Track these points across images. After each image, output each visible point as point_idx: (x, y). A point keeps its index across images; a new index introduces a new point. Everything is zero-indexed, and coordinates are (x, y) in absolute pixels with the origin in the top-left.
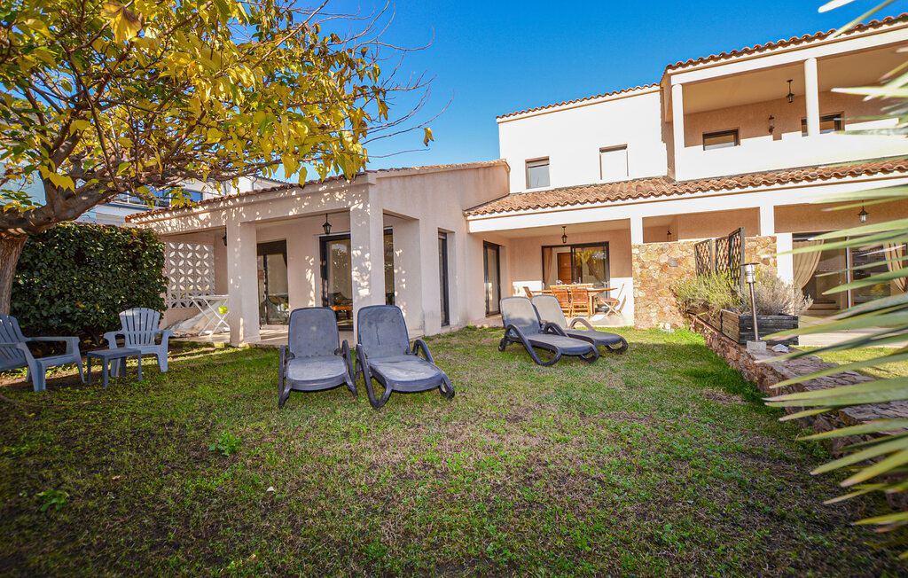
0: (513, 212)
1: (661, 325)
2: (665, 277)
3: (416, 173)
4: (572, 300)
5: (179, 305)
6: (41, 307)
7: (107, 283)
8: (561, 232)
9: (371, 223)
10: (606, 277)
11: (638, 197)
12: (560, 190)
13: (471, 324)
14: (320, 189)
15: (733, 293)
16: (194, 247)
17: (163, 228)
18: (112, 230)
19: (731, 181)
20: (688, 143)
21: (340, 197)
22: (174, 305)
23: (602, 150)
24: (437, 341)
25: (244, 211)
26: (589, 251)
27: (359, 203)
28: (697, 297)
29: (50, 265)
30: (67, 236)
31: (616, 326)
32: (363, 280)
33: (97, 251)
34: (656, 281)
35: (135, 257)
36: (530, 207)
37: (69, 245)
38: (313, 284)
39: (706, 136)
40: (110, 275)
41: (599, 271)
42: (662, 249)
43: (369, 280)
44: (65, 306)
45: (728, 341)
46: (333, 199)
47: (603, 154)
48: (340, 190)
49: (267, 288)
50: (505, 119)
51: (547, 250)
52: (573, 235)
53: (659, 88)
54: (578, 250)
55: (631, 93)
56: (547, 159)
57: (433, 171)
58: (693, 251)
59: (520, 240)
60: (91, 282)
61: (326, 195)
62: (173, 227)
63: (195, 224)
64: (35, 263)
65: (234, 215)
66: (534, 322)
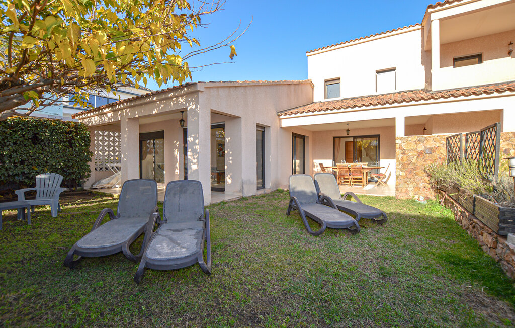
0: (310, 113)
1: (417, 197)
2: (421, 162)
3: (240, 85)
4: (352, 173)
5: (104, 169)
6: (8, 169)
7: (52, 155)
8: (346, 127)
9: (199, 119)
10: (377, 159)
11: (402, 102)
12: (347, 99)
13: (280, 188)
14: (170, 95)
15: (485, 179)
16: (114, 134)
17: (91, 122)
18: (56, 123)
19: (478, 89)
20: (442, 65)
21: (182, 101)
22: (101, 169)
23: (378, 72)
24: (251, 201)
25: (129, 111)
26: (369, 141)
27: (193, 104)
28: (448, 179)
29: (15, 143)
30: (26, 126)
31: (382, 196)
32: (194, 158)
33: (46, 135)
34: (414, 164)
35: (71, 140)
36: (322, 109)
37: (28, 132)
38: (178, 158)
39: (455, 60)
40: (54, 150)
41: (372, 153)
42: (419, 141)
43: (197, 159)
44: (24, 168)
45: (482, 225)
46: (178, 102)
47: (378, 75)
48: (182, 96)
49: (155, 160)
50: (312, 53)
51: (337, 140)
52: (355, 130)
53: (420, 27)
54: (358, 140)
55: (400, 31)
56: (340, 79)
57: (253, 84)
58: (445, 143)
59: (319, 132)
60: (42, 154)
61: (174, 99)
62: (95, 121)
63: (106, 119)
64: (4, 142)
65: (124, 114)
66: (314, 194)
